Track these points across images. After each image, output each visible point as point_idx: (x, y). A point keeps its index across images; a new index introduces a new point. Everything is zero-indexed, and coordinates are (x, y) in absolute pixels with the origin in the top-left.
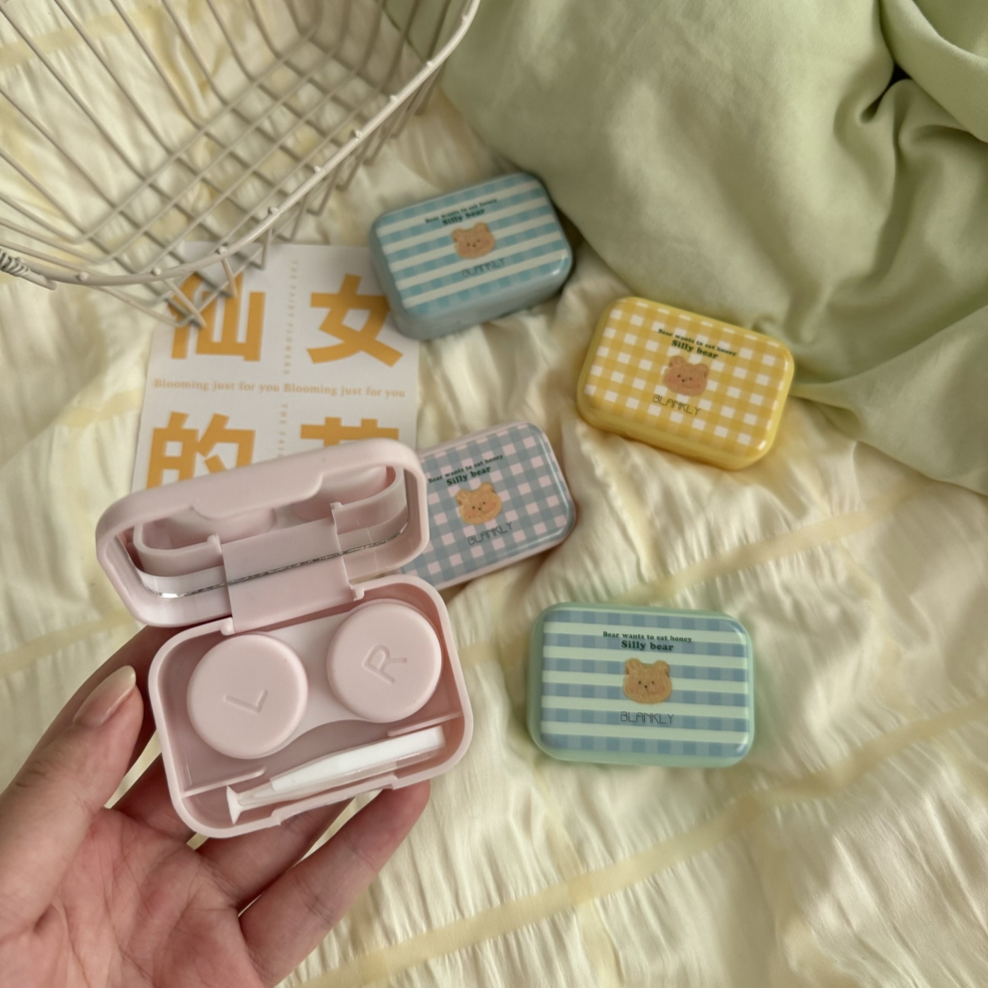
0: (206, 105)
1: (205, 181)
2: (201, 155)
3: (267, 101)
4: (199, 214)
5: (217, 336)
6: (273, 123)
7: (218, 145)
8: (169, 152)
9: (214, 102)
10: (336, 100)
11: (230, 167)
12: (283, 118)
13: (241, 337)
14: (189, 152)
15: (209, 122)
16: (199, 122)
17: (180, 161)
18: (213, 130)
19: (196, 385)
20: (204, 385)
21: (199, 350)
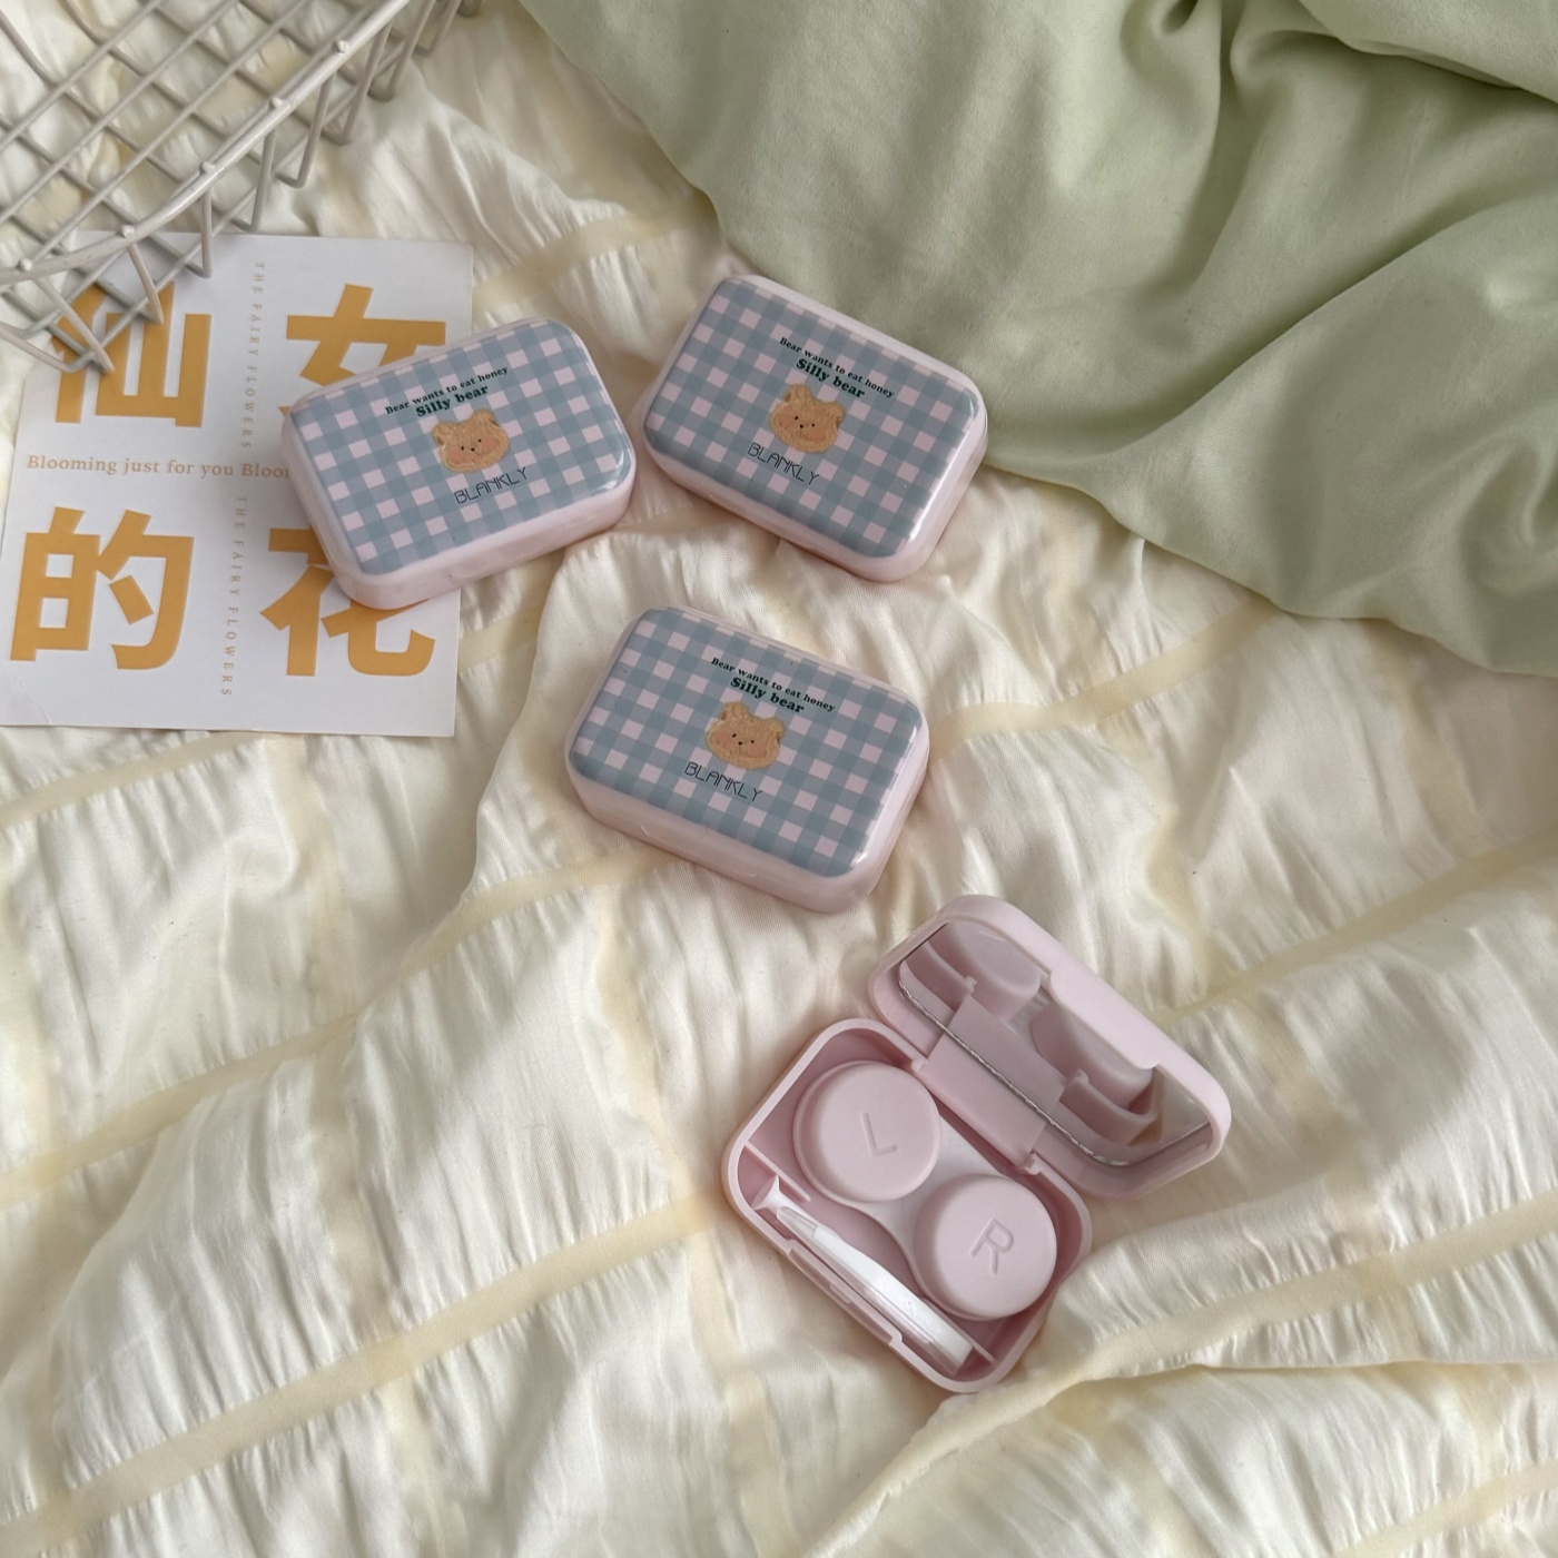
1: (109, 130)
2: (103, 88)
4: (99, 188)
5: (130, 387)
6: (223, 33)
7: (133, 73)
8: (50, 84)
11: (153, 108)
12: (241, 25)
13: (171, 388)
14: (81, 84)
16: (97, 32)
17: (67, 98)
18: (122, 47)
19: (94, 465)
20: (110, 465)
21: (101, 410)
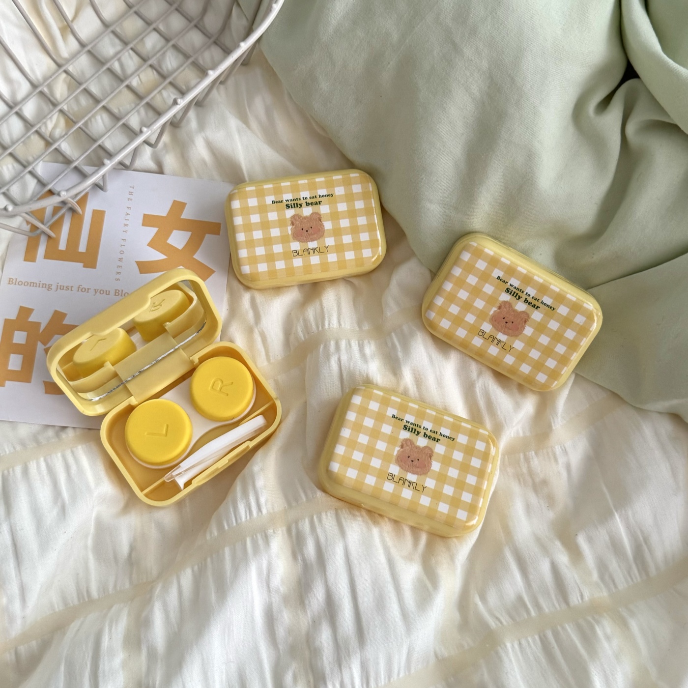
0: (66, 47)
1: (61, 111)
2: (60, 90)
3: (119, 46)
4: (55, 141)
5: (62, 246)
6: (122, 66)
7: (75, 82)
8: (34, 86)
9: (74, 44)
10: (175, 47)
11: (84, 101)
12: (130, 61)
13: (82, 248)
14: (50, 87)
15: (68, 61)
16: (59, 61)
17: (42, 93)
18: (71, 69)
19: (41, 286)
20: (49, 285)
21: (47, 256)
